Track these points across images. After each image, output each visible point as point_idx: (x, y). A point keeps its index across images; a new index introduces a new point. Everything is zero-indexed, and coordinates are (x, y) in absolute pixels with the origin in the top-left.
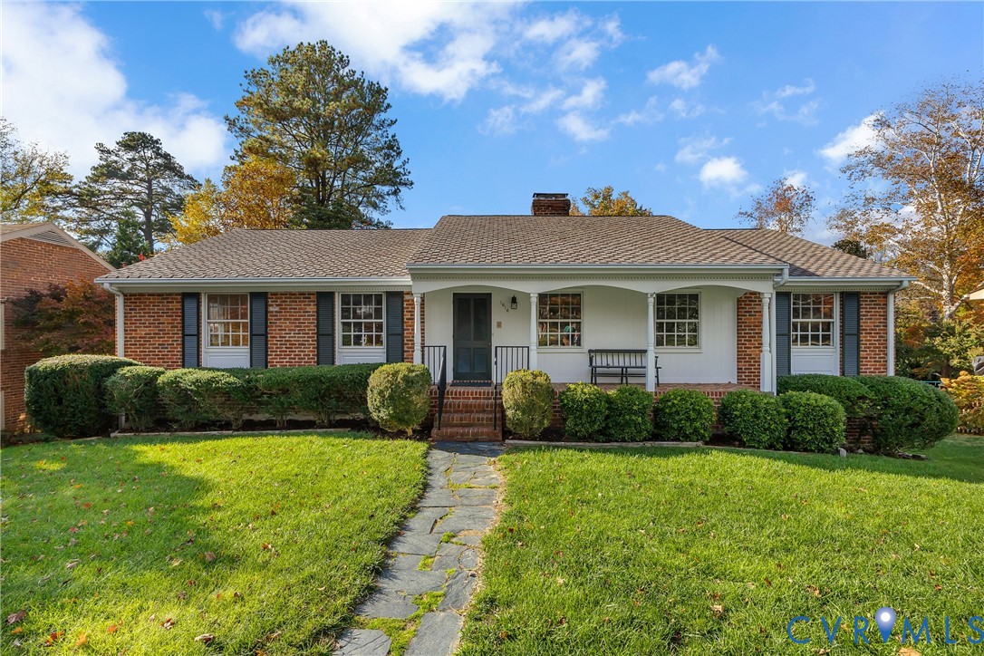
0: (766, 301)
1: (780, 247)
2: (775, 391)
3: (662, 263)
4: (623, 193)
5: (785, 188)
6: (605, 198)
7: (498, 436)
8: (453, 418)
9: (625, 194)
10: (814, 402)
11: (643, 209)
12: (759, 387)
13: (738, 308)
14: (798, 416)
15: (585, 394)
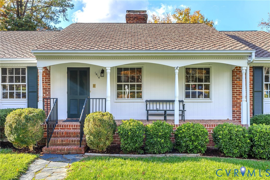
0: (244, 72)
1: (264, 41)
2: (249, 124)
3: (181, 50)
4: (197, 12)
6: (186, 15)
7: (81, 151)
8: (57, 140)
9: (198, 12)
10: (265, 130)
11: (208, 21)
12: (240, 122)
13: (233, 76)
14: (256, 139)
15: (131, 126)
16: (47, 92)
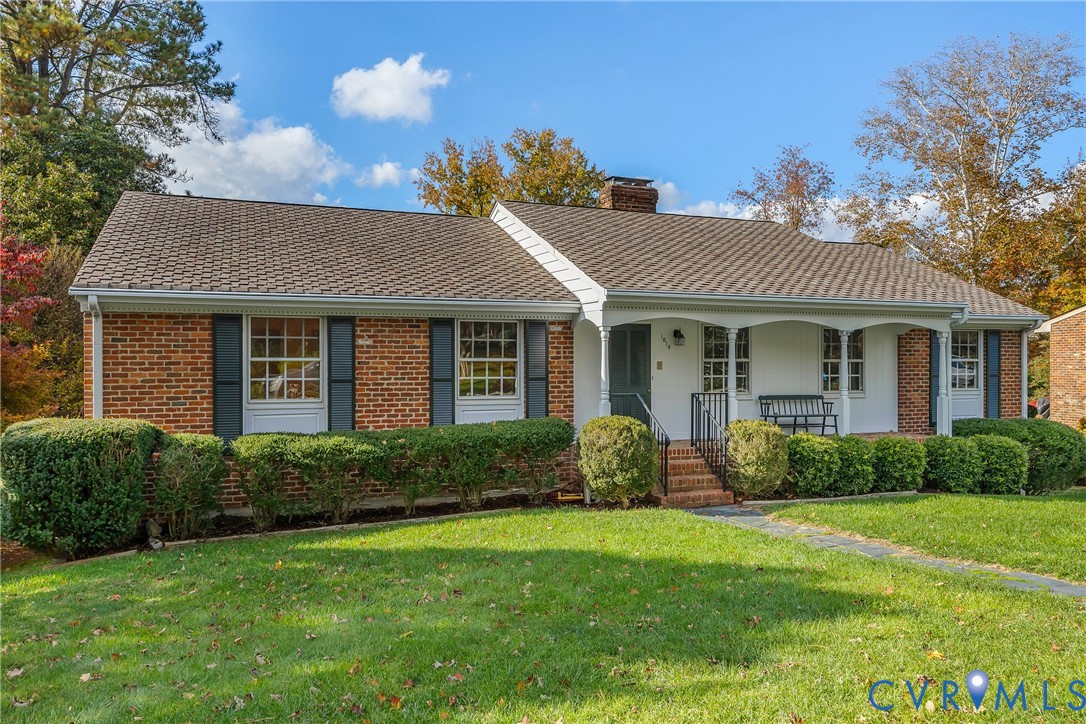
0: (943, 341)
5: (797, 162)
6: (541, 148)
7: (729, 499)
13: (899, 346)
16: (568, 380)
